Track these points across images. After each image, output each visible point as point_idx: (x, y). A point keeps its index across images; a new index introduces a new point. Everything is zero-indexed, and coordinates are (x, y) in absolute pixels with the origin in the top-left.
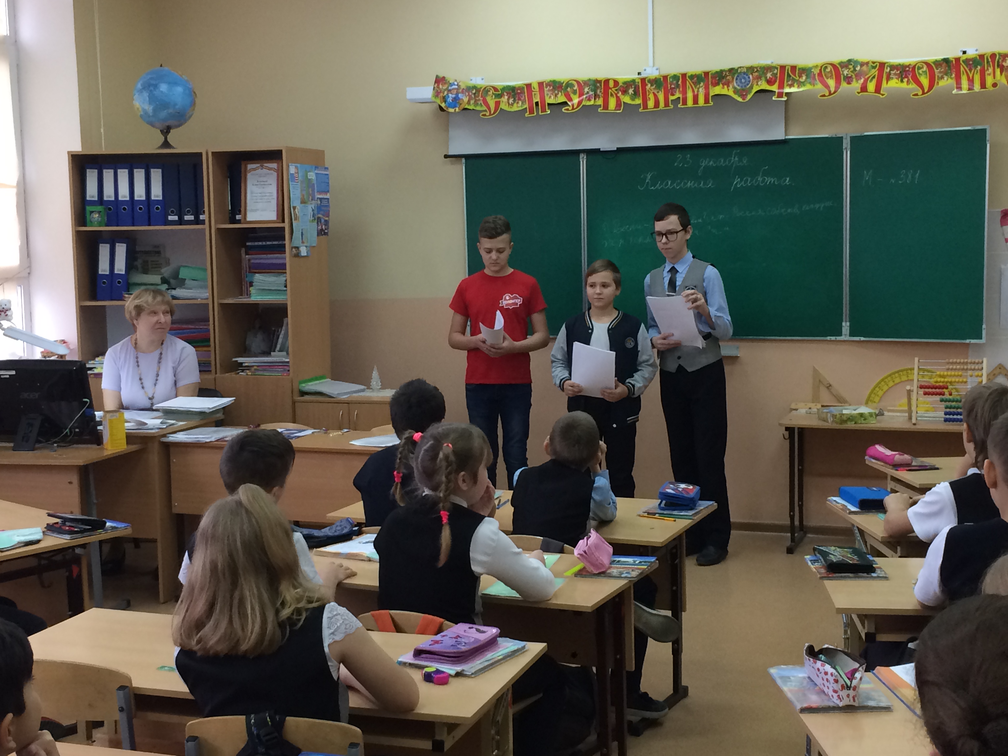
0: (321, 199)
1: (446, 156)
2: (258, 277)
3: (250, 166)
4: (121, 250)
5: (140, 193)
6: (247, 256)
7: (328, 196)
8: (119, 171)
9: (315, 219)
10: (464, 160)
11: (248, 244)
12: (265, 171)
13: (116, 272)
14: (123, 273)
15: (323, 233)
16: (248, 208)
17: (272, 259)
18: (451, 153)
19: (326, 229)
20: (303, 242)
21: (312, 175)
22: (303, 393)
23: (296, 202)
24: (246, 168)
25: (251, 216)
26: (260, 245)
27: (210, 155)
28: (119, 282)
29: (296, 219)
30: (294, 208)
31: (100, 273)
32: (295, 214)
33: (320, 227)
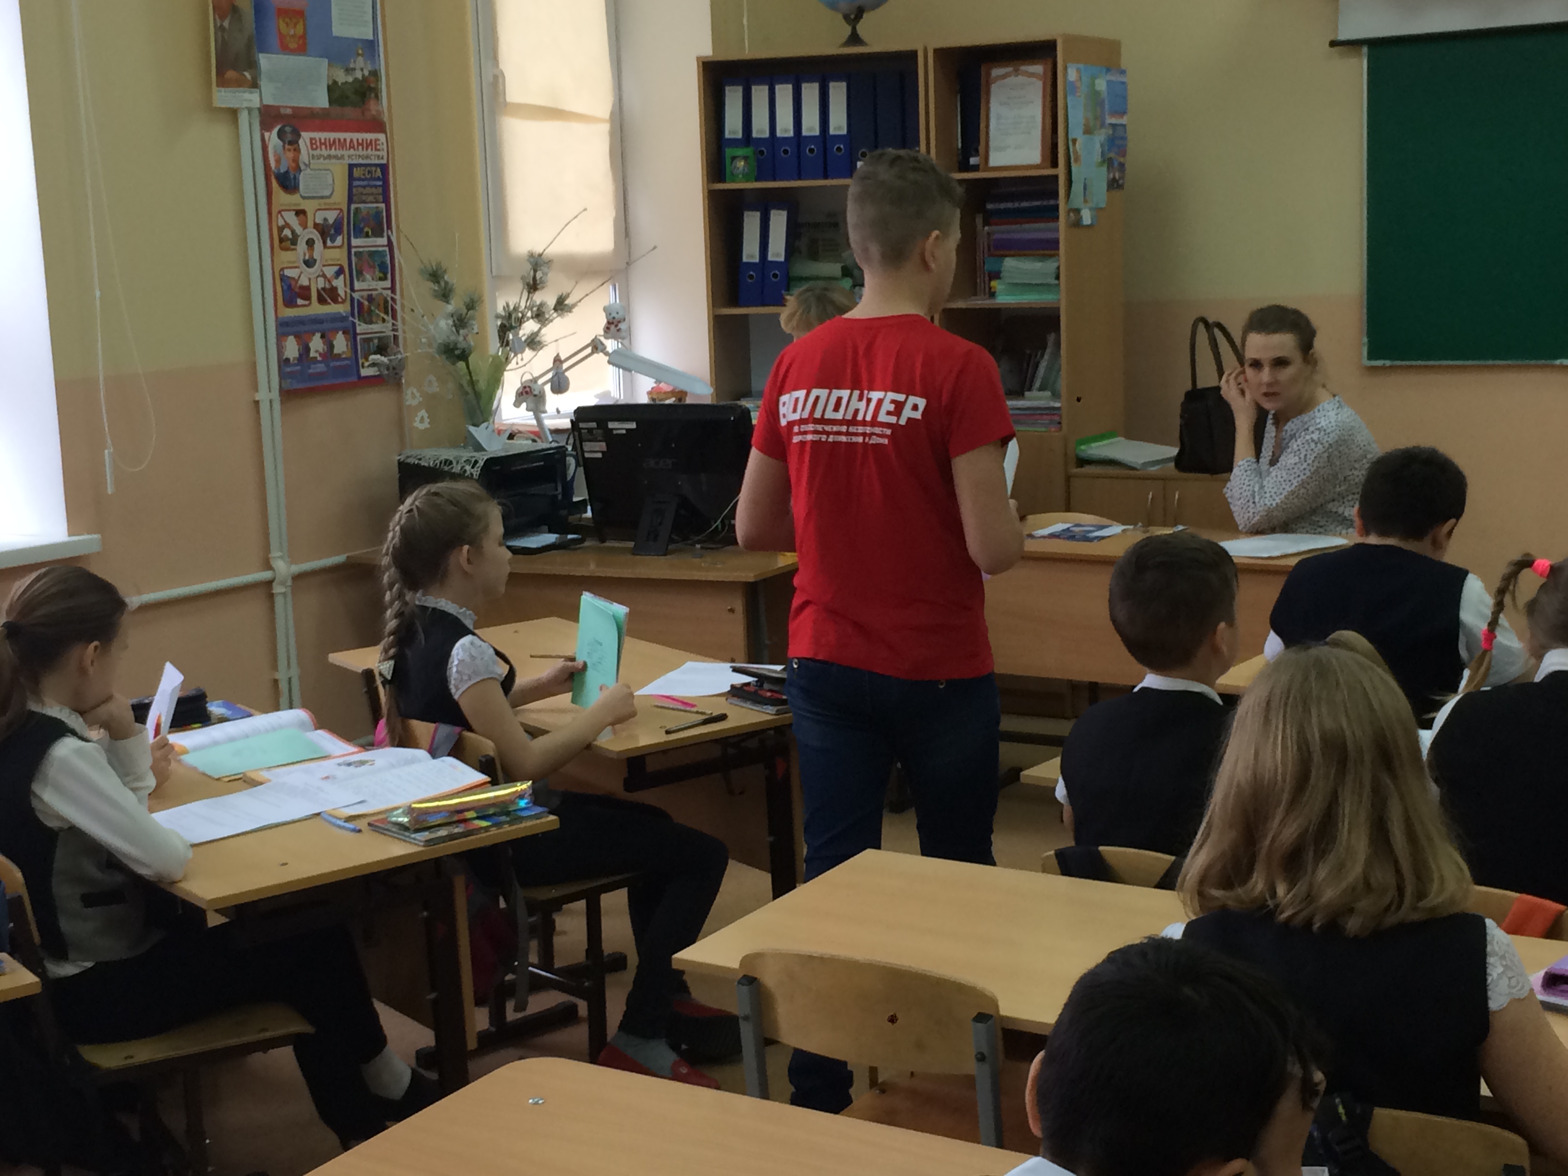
0: (1114, 126)
1: (1333, 44)
2: (1010, 263)
3: (996, 72)
4: (779, 221)
5: (811, 125)
6: (986, 228)
7: (1124, 121)
8: (778, 87)
9: (1104, 161)
10: (1365, 50)
11: (990, 206)
12: (1021, 79)
13: (770, 258)
14: (782, 259)
15: (1115, 185)
16: (992, 144)
17: (1034, 230)
18: (1342, 37)
19: (1120, 178)
20: (1085, 201)
21: (1101, 85)
22: (1083, 462)
23: (1076, 132)
24: (988, 74)
25: (997, 159)
26: (1009, 209)
27: (931, 55)
28: (775, 276)
29: (1076, 160)
30: (1074, 141)
31: (745, 259)
32: (1076, 152)
33: (1111, 176)
